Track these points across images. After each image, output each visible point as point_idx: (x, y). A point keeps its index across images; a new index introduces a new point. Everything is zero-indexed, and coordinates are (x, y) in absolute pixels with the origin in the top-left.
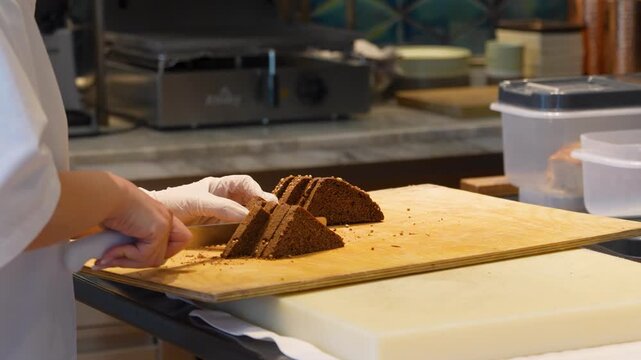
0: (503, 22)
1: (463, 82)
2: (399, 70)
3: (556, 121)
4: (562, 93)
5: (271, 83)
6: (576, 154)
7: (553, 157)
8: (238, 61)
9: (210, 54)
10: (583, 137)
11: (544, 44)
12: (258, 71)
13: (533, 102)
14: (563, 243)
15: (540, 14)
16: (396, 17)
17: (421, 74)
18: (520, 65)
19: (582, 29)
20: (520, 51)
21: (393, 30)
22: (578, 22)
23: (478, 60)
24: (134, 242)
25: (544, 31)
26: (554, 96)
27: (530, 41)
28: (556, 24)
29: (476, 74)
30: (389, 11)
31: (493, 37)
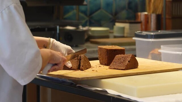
0: (117, 21)
1: (107, 37)
2: (90, 33)
3: (153, 42)
4: (154, 34)
5: (57, 35)
6: (160, 51)
7: (151, 52)
8: (46, 29)
9: (40, 27)
10: (162, 46)
11: (130, 26)
12: (53, 32)
13: (146, 37)
14: (172, 69)
15: (128, 18)
16: (87, 19)
17: (96, 35)
18: (124, 33)
19: (140, 22)
20: (123, 28)
21: (86, 22)
22: (139, 20)
23: (111, 31)
24: (56, 64)
25: (130, 23)
26: (152, 35)
27: (126, 26)
28: (133, 21)
29: (111, 35)
30: (85, 17)
31: (114, 25)
